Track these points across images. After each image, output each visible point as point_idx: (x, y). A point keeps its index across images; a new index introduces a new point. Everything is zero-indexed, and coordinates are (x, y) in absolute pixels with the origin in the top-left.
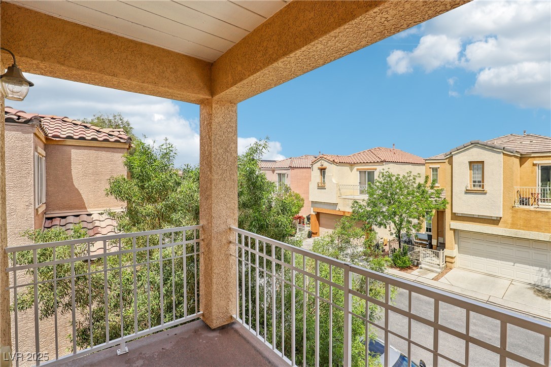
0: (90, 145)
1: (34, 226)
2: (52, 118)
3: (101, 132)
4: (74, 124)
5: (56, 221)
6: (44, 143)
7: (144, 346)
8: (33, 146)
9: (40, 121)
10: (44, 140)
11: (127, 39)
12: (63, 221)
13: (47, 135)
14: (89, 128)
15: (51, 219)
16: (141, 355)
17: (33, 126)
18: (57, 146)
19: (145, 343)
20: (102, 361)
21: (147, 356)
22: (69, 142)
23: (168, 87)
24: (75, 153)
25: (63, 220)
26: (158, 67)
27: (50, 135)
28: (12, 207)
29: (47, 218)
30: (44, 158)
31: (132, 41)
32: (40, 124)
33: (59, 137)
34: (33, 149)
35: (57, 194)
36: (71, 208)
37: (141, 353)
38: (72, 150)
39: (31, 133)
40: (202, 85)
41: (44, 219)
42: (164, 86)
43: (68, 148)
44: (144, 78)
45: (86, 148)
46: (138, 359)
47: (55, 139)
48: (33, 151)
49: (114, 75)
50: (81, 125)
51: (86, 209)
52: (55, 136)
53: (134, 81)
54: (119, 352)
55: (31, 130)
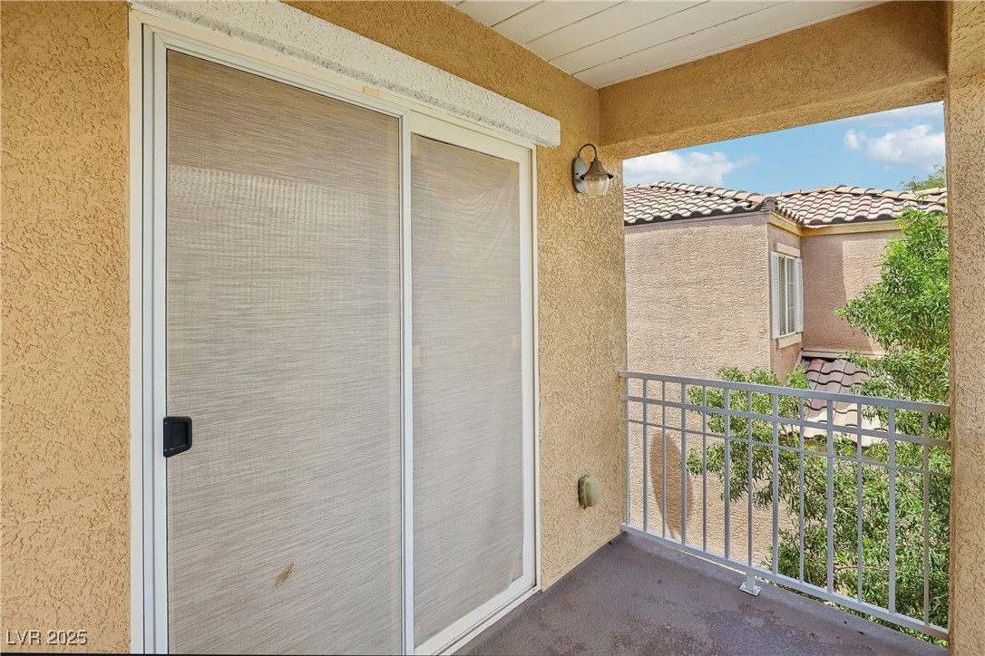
0: (876, 230)
1: (769, 365)
2: (821, 193)
3: (902, 200)
4: (855, 195)
5: (817, 365)
6: (798, 236)
7: (787, 606)
8: (767, 243)
9: (776, 204)
10: (796, 230)
11: (733, 50)
12: (828, 367)
13: (802, 223)
14: (880, 197)
15: (809, 359)
16: (769, 615)
17: (766, 212)
18: (819, 238)
19: (791, 604)
20: (716, 580)
21: (778, 623)
22: (838, 229)
23: (817, 100)
24: (848, 246)
25: (828, 365)
26: (792, 70)
27: (806, 221)
28: (744, 334)
29: (803, 357)
30: (800, 260)
31: (741, 50)
32: (777, 208)
33: (820, 222)
34: (767, 247)
35: (821, 319)
36: (840, 344)
37: (772, 612)
38: (844, 243)
39: (764, 224)
40: (909, 56)
41: (800, 357)
42: (808, 100)
43: (835, 240)
44: (767, 103)
45: (870, 235)
46: (759, 616)
47: (813, 227)
48: (767, 251)
49: (717, 120)
50: (865, 194)
51: (871, 350)
52: (814, 223)
53: (749, 116)
54: (743, 587)
55: (764, 219)
